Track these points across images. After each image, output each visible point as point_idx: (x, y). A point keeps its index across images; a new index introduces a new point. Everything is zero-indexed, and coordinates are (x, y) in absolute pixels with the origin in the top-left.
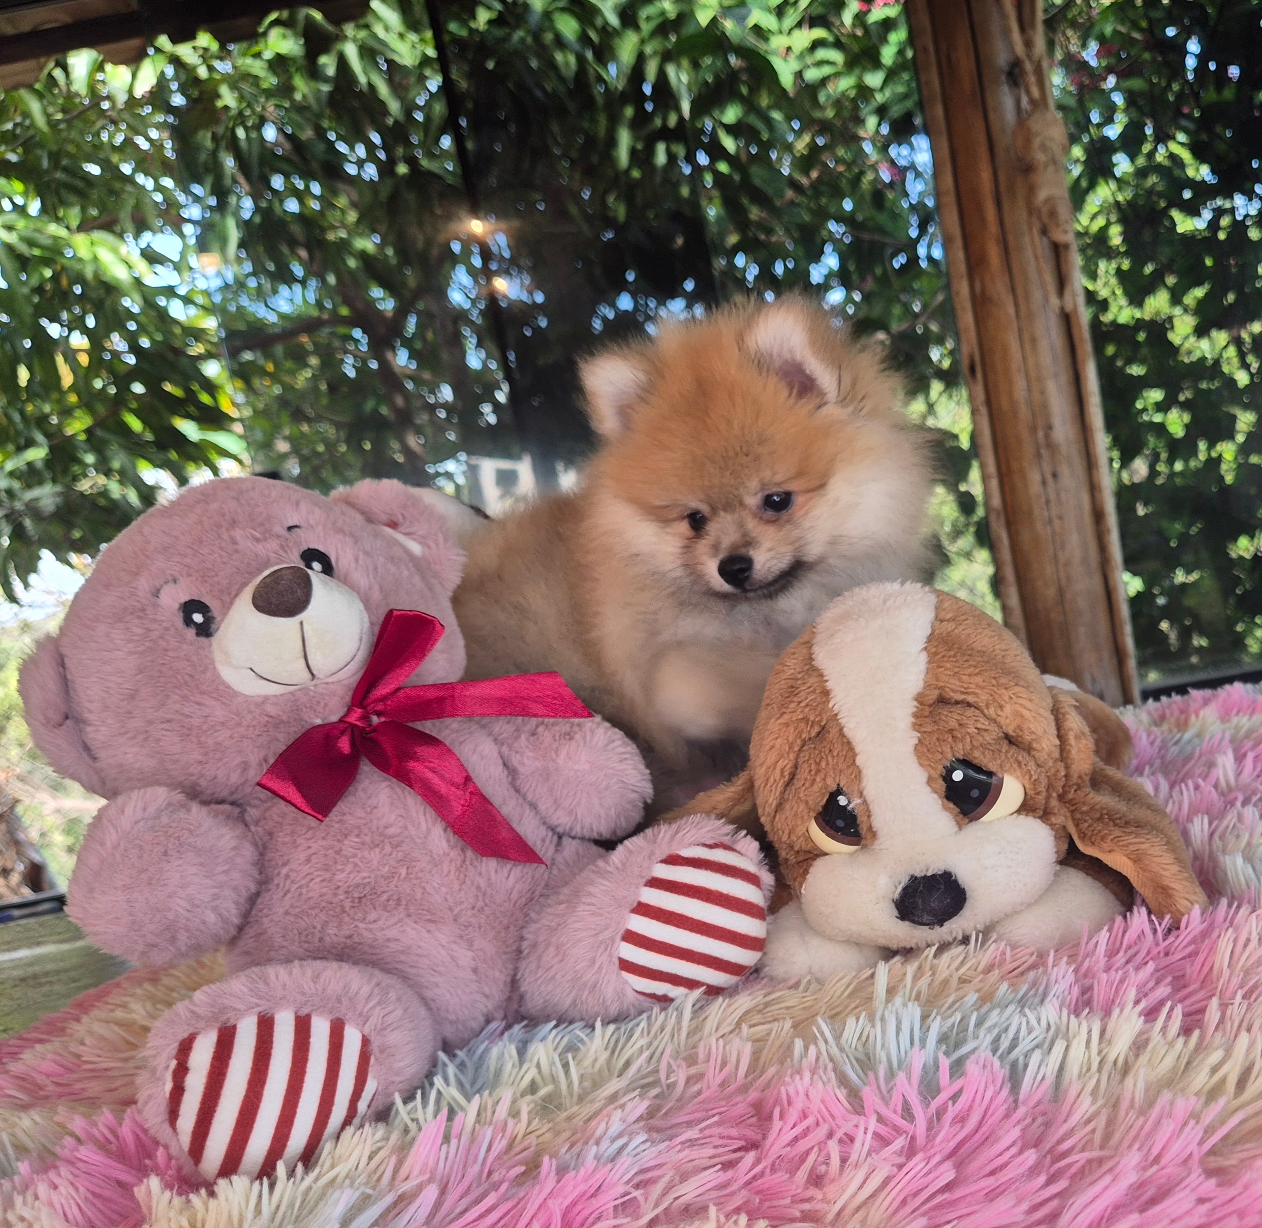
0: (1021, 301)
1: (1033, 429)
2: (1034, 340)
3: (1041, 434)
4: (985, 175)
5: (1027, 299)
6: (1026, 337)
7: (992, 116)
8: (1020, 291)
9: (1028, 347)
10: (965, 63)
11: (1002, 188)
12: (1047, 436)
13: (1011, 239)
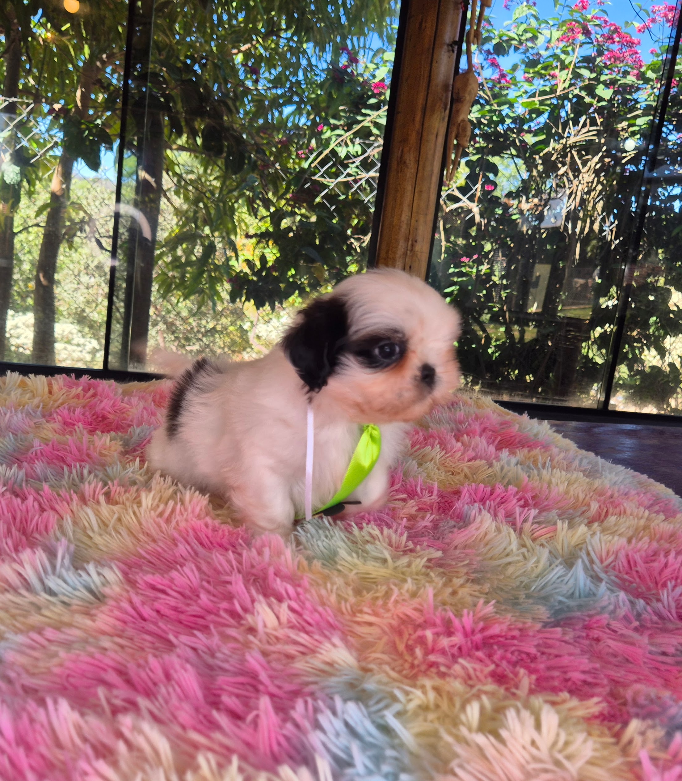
0: (420, 168)
1: (407, 240)
2: (421, 191)
3: (410, 243)
4: (422, 96)
5: (424, 168)
6: (417, 190)
7: (434, 64)
8: (421, 163)
9: (416, 194)
10: (429, 31)
11: (428, 105)
12: (412, 245)
13: (425, 134)
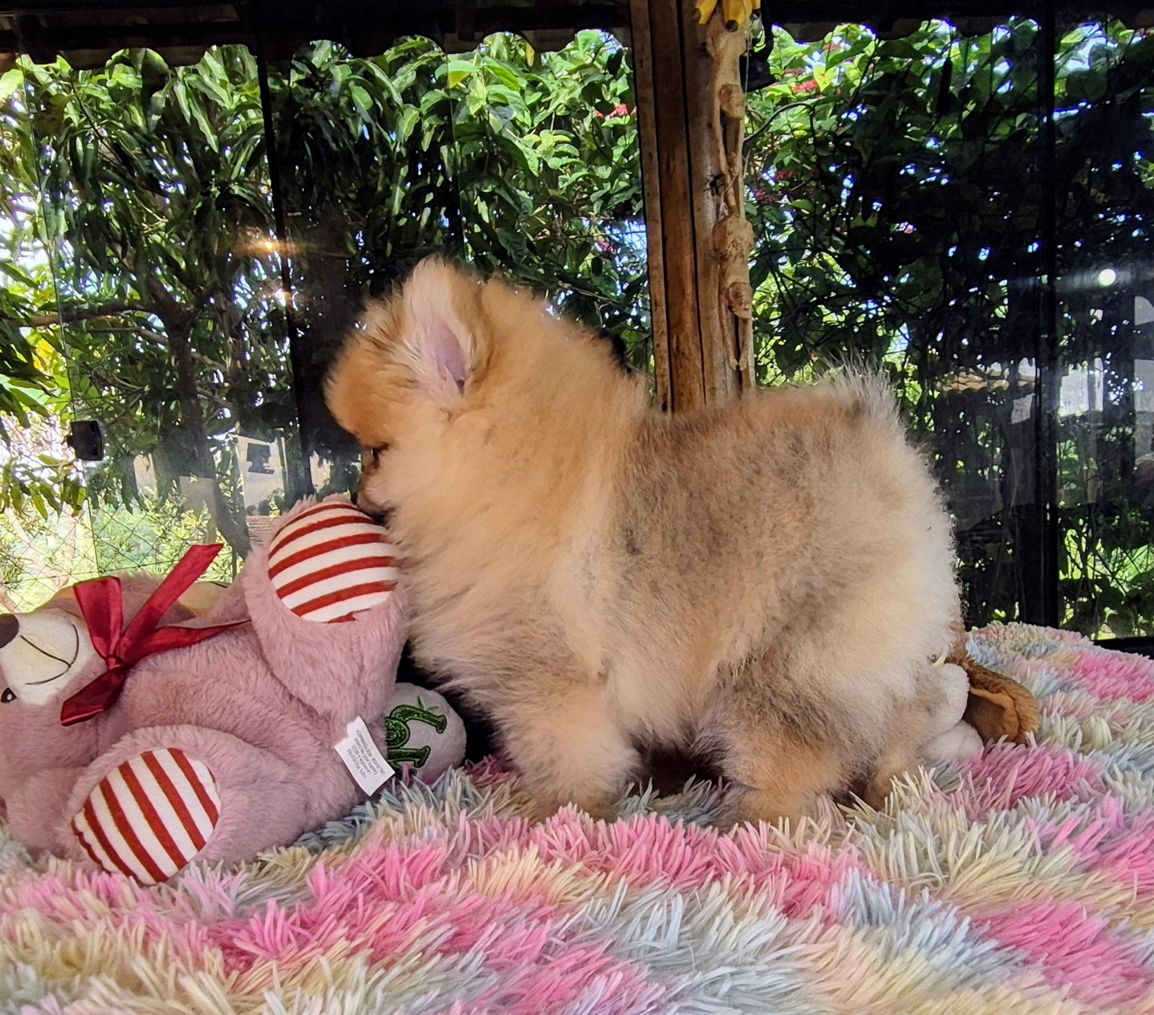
0: (706, 357)
4: (688, 259)
5: (711, 356)
7: (696, 214)
8: (705, 350)
10: (680, 171)
11: (700, 271)
